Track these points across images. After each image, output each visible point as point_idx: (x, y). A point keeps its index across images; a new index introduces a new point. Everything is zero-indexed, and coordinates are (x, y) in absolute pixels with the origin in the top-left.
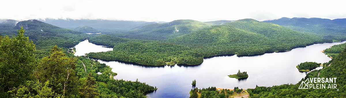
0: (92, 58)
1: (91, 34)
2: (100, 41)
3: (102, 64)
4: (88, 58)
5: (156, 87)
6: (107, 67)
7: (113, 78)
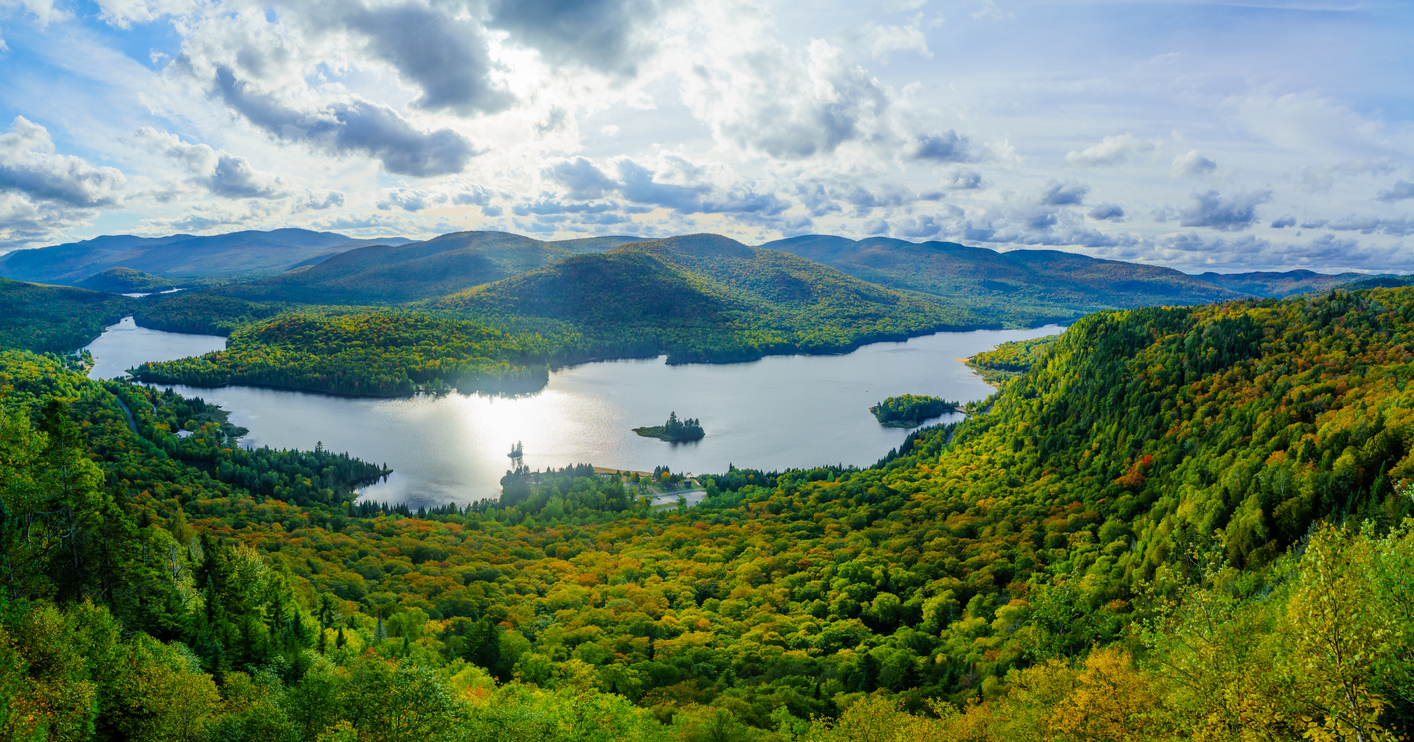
0: (154, 382)
2: (177, 318)
3: (189, 402)
5: (385, 466)
6: (211, 409)
7: (232, 443)
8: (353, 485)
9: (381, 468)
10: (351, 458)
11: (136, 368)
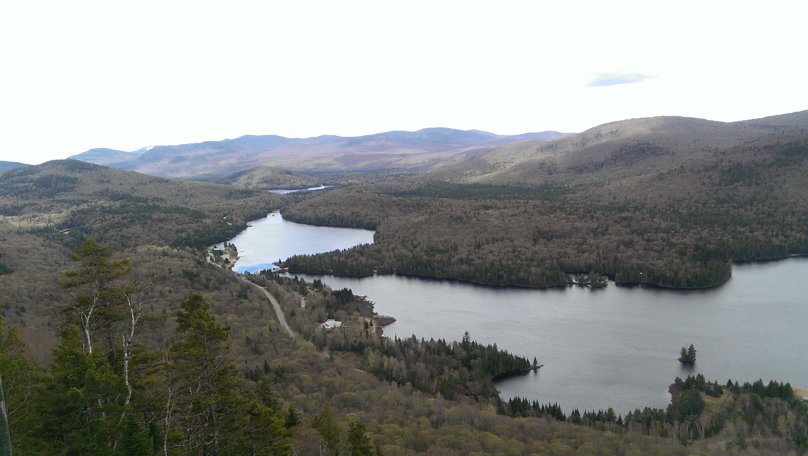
1: (289, 192)
4: (287, 274)
5: (535, 360)
6: (358, 300)
7: (379, 333)
9: (532, 363)
11: (284, 260)
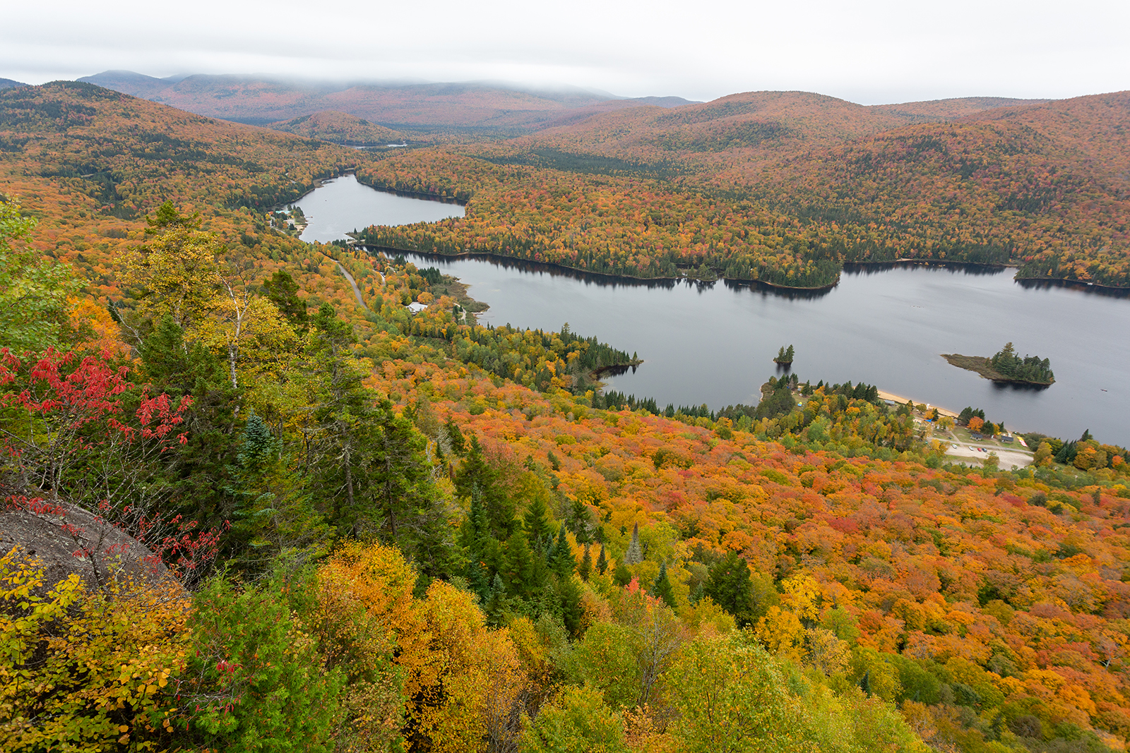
0: (381, 249)
2: (406, 177)
4: (365, 249)
5: (635, 355)
6: (448, 281)
7: (471, 321)
8: (599, 373)
9: (631, 357)
10: (599, 344)
11: (360, 230)
